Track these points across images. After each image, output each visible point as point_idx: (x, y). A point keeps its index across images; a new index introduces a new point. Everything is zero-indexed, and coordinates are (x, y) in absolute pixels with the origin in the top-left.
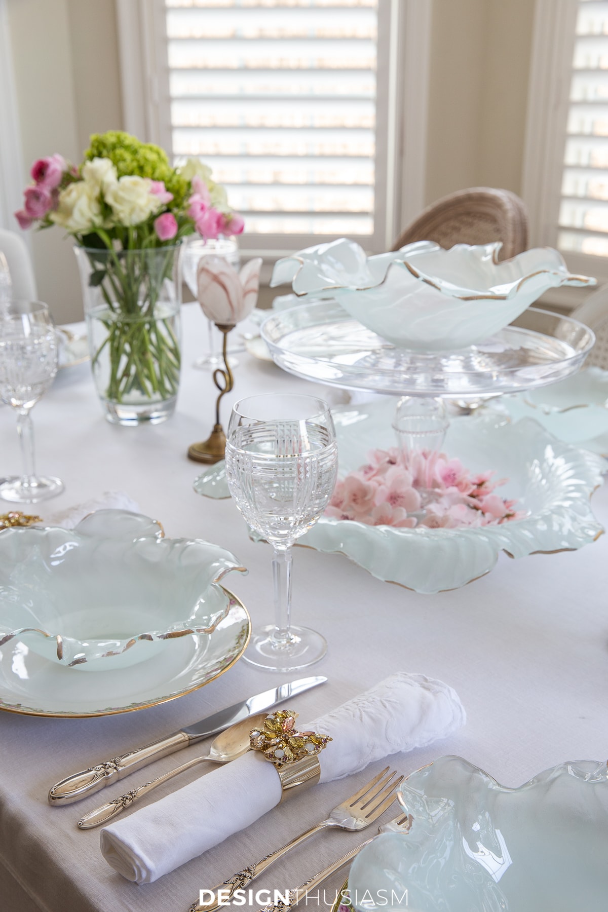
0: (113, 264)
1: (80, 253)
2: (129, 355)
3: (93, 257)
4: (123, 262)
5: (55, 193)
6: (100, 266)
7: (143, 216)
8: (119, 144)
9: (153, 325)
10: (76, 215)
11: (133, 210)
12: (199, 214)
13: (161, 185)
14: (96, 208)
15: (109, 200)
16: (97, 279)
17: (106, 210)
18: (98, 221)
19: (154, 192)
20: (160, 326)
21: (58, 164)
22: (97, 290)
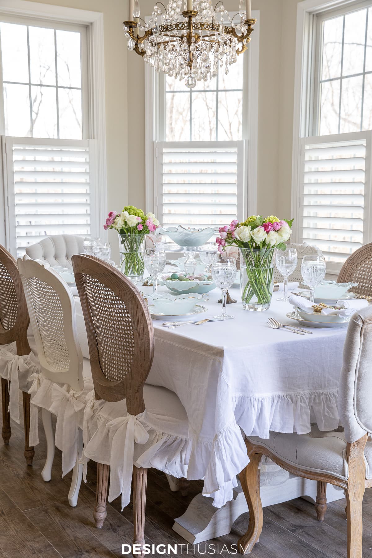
0: (127, 238)
1: (119, 236)
2: (130, 263)
3: (122, 236)
4: (130, 237)
5: (114, 219)
6: (124, 239)
7: (135, 225)
8: (131, 208)
9: (137, 254)
10: (118, 224)
11: (132, 223)
12: (148, 224)
13: (140, 218)
14: (123, 223)
15: (126, 220)
16: (123, 242)
17: (126, 223)
18: (124, 226)
19: (137, 219)
20: (139, 255)
21: (115, 213)
22: (123, 245)
